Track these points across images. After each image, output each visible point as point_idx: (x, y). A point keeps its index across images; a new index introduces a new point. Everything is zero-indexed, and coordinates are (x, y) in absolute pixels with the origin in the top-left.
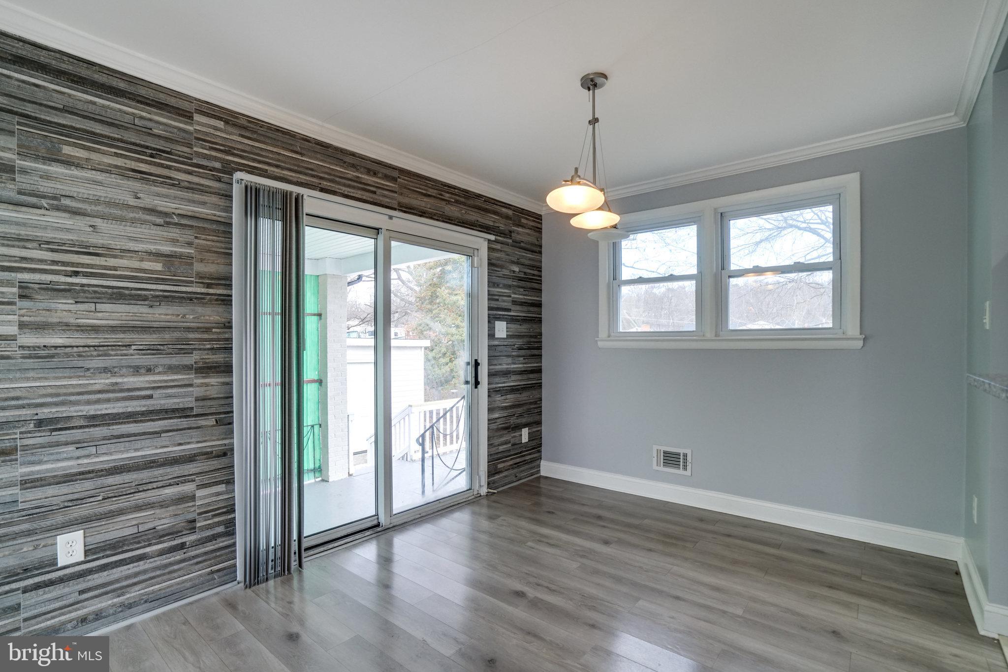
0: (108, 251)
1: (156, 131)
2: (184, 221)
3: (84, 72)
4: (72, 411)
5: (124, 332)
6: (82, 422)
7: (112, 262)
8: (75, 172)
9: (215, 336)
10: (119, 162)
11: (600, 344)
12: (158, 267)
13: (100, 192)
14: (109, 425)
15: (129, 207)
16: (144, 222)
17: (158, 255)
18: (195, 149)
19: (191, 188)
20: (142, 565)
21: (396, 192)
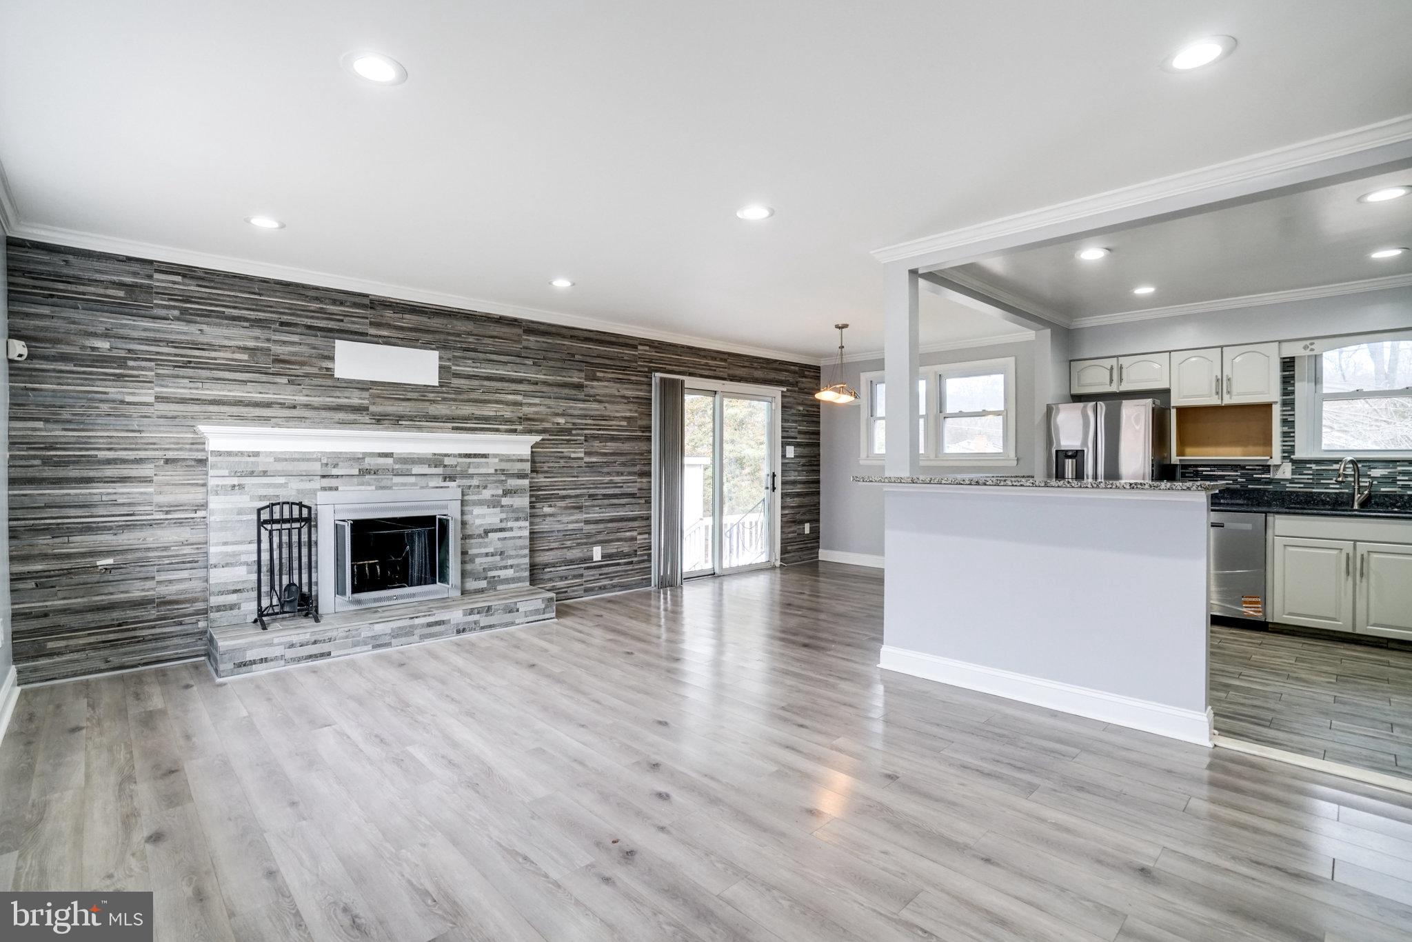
0: (610, 418)
1: (625, 358)
2: (634, 400)
3: (604, 338)
4: (600, 491)
5: (614, 456)
6: (603, 497)
7: (611, 423)
8: (601, 383)
9: (646, 457)
10: (613, 376)
11: (861, 462)
12: (625, 423)
13: (607, 391)
14: (609, 499)
15: (616, 396)
16: (621, 403)
17: (625, 418)
18: (639, 363)
19: (637, 383)
20: (619, 568)
21: (726, 368)
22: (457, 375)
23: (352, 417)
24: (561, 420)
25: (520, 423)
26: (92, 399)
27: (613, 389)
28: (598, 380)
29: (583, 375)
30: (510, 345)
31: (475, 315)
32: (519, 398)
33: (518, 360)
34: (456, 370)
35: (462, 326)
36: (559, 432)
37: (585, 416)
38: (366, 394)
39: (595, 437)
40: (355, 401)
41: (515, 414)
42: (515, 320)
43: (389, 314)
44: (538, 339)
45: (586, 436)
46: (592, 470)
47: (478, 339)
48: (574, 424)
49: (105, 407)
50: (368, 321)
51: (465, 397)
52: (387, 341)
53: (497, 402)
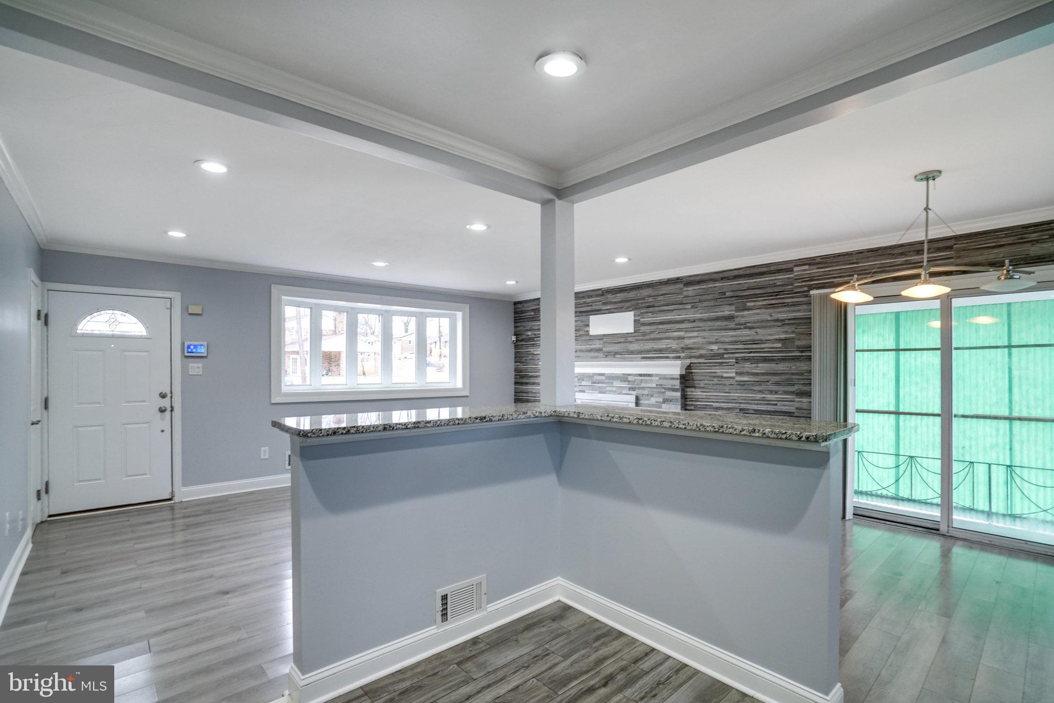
0: (761, 342)
1: (778, 284)
2: (791, 322)
3: (753, 271)
4: (749, 407)
5: (767, 375)
6: (752, 412)
7: (763, 346)
8: (751, 312)
9: (806, 377)
10: (765, 303)
12: (779, 345)
13: (758, 318)
15: (768, 321)
16: (774, 326)
17: (779, 340)
18: (795, 285)
19: (794, 304)
21: (951, 258)
22: (644, 324)
23: (596, 354)
24: (715, 347)
25: (683, 352)
26: (528, 353)
27: (765, 315)
28: (749, 309)
29: (733, 308)
30: (676, 297)
31: (652, 283)
32: (682, 334)
33: (681, 307)
34: (643, 321)
35: (645, 292)
36: (712, 356)
37: (736, 342)
38: (601, 342)
39: (745, 359)
40: (597, 346)
41: (679, 345)
42: (678, 278)
43: (610, 296)
44: (696, 288)
45: (737, 359)
46: (744, 388)
47: (654, 299)
48: (725, 349)
49: (530, 356)
50: (601, 303)
51: (648, 337)
52: (610, 311)
53: (667, 338)
